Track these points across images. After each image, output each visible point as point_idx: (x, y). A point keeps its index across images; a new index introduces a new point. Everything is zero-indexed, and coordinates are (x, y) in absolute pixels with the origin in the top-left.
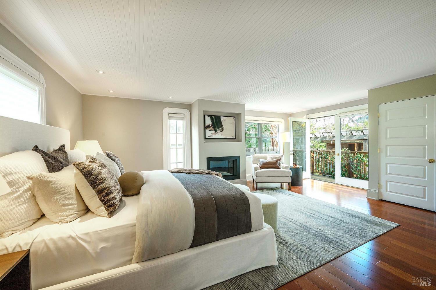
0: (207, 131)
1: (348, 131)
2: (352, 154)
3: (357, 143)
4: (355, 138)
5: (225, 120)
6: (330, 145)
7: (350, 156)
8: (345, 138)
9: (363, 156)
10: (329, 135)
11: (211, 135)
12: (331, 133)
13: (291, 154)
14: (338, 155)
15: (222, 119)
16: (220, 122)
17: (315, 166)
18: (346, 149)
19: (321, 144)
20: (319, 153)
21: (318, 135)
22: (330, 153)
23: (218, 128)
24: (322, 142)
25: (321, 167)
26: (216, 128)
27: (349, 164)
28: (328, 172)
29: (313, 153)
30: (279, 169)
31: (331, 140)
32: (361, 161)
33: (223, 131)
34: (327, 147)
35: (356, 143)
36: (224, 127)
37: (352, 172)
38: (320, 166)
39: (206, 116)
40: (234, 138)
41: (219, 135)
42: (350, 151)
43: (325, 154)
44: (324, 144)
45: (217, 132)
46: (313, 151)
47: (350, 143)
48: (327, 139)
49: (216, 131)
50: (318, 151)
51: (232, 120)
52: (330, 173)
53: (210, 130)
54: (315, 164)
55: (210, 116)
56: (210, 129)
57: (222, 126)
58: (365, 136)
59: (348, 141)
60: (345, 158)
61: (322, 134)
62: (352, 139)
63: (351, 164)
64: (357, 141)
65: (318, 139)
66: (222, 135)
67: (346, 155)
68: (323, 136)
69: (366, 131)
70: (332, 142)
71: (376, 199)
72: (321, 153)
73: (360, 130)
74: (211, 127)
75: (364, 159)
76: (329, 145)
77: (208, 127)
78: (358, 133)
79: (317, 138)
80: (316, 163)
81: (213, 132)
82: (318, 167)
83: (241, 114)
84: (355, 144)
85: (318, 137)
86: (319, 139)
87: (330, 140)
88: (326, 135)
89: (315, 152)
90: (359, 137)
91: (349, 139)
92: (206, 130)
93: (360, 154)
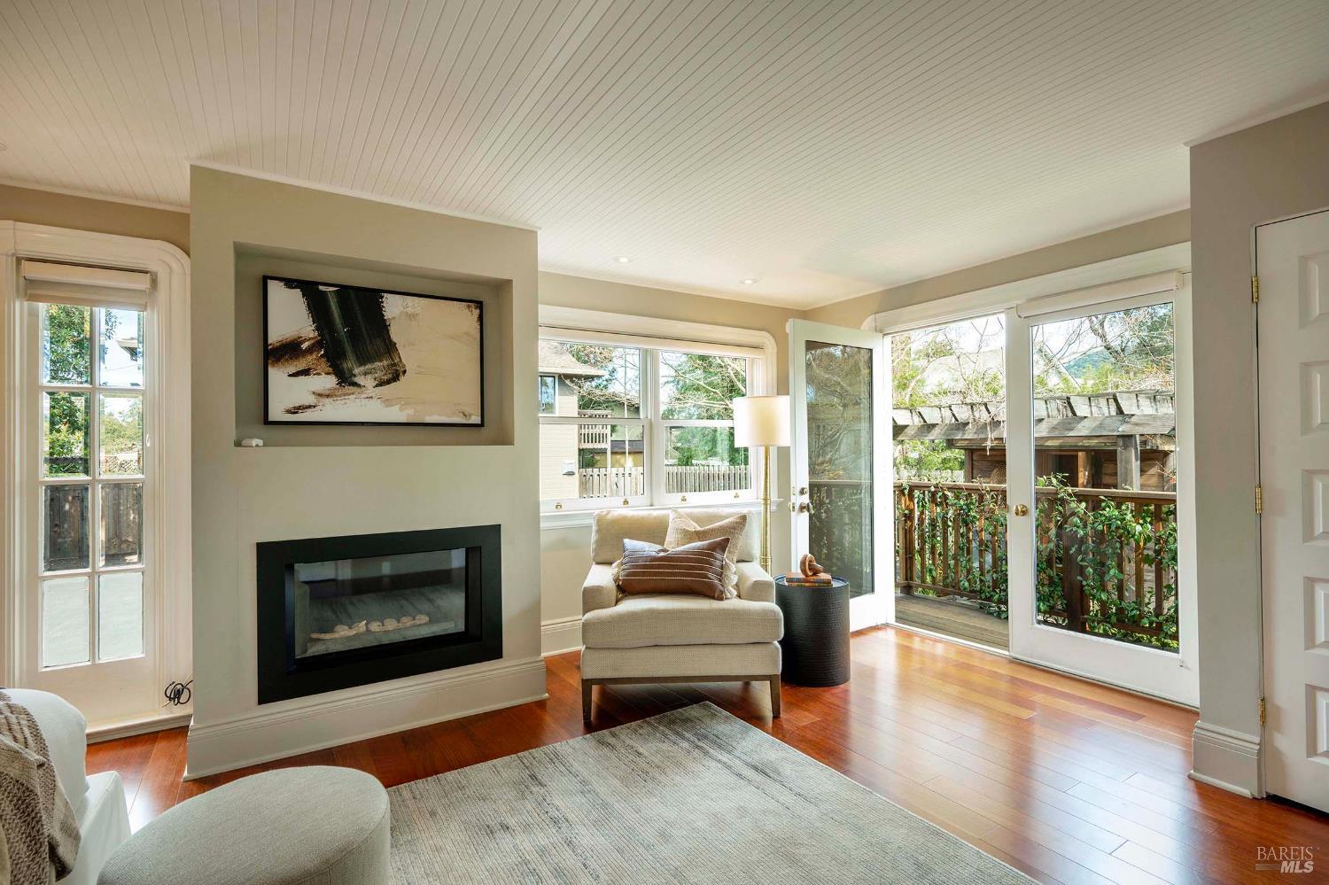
0: (278, 375)
1: (1055, 399)
2: (1080, 502)
3: (1087, 450)
4: (1083, 429)
5: (412, 317)
6: (985, 459)
7: (1073, 514)
8: (1042, 431)
9: (1129, 517)
10: (977, 415)
11: (311, 400)
12: (983, 408)
13: (797, 507)
14: (1024, 513)
15: (393, 307)
16: (380, 326)
17: (917, 557)
18: (1054, 481)
19: (948, 454)
20: (933, 495)
21: (932, 416)
22: (981, 497)
23: (362, 362)
24: (951, 444)
25: (945, 562)
26: (349, 364)
27: (1067, 549)
28: (978, 587)
29: (911, 497)
30: (713, 597)
31: (986, 439)
32: (1120, 537)
33: (395, 378)
34: (967, 465)
35: (1081, 451)
36: (406, 355)
37: (1082, 591)
38: (940, 555)
39: (272, 285)
40: (476, 419)
41: (366, 403)
42: (1070, 489)
43: (962, 502)
44: (959, 454)
45: (355, 384)
46: (912, 488)
47: (1060, 449)
48: (970, 434)
49: (345, 379)
50: (933, 489)
51: (463, 319)
52: (981, 591)
53: (306, 372)
54: (917, 547)
55: (309, 289)
56: (301, 364)
57: (390, 348)
58: (1125, 422)
59: (1049, 443)
60: (1051, 522)
61: (947, 413)
62: (1071, 434)
63: (1079, 551)
64: (1086, 443)
65: (935, 433)
66: (388, 402)
67: (1051, 509)
68: (953, 419)
69: (1129, 398)
70: (989, 444)
71: (1246, 792)
72: (945, 497)
73: (1102, 395)
74: (310, 350)
75: (1139, 528)
76: (975, 458)
77: (289, 349)
78: (1094, 409)
79: (929, 427)
80: (923, 542)
81: (329, 382)
82: (934, 559)
83: (510, 282)
84: (1080, 454)
85: (934, 426)
86: (936, 431)
87: (982, 436)
88: (963, 414)
89: (917, 493)
90: (1101, 426)
91: (1056, 434)
92: (272, 371)
93: (1118, 507)
